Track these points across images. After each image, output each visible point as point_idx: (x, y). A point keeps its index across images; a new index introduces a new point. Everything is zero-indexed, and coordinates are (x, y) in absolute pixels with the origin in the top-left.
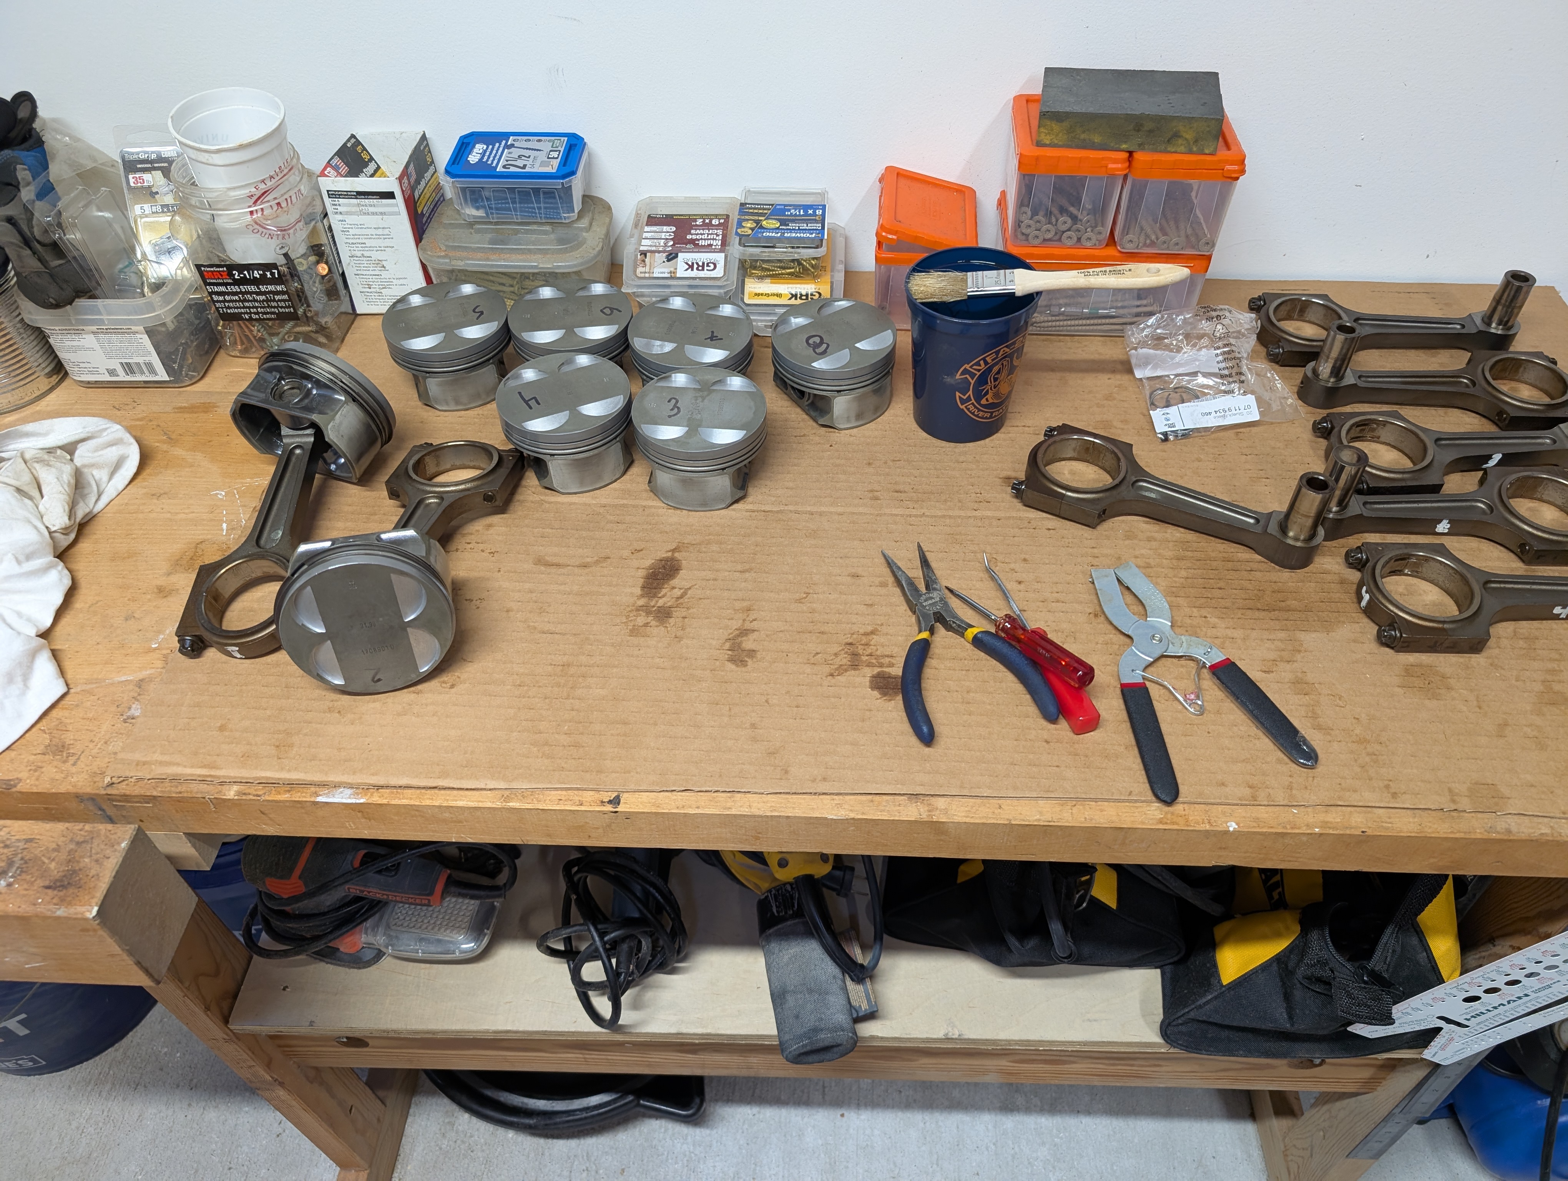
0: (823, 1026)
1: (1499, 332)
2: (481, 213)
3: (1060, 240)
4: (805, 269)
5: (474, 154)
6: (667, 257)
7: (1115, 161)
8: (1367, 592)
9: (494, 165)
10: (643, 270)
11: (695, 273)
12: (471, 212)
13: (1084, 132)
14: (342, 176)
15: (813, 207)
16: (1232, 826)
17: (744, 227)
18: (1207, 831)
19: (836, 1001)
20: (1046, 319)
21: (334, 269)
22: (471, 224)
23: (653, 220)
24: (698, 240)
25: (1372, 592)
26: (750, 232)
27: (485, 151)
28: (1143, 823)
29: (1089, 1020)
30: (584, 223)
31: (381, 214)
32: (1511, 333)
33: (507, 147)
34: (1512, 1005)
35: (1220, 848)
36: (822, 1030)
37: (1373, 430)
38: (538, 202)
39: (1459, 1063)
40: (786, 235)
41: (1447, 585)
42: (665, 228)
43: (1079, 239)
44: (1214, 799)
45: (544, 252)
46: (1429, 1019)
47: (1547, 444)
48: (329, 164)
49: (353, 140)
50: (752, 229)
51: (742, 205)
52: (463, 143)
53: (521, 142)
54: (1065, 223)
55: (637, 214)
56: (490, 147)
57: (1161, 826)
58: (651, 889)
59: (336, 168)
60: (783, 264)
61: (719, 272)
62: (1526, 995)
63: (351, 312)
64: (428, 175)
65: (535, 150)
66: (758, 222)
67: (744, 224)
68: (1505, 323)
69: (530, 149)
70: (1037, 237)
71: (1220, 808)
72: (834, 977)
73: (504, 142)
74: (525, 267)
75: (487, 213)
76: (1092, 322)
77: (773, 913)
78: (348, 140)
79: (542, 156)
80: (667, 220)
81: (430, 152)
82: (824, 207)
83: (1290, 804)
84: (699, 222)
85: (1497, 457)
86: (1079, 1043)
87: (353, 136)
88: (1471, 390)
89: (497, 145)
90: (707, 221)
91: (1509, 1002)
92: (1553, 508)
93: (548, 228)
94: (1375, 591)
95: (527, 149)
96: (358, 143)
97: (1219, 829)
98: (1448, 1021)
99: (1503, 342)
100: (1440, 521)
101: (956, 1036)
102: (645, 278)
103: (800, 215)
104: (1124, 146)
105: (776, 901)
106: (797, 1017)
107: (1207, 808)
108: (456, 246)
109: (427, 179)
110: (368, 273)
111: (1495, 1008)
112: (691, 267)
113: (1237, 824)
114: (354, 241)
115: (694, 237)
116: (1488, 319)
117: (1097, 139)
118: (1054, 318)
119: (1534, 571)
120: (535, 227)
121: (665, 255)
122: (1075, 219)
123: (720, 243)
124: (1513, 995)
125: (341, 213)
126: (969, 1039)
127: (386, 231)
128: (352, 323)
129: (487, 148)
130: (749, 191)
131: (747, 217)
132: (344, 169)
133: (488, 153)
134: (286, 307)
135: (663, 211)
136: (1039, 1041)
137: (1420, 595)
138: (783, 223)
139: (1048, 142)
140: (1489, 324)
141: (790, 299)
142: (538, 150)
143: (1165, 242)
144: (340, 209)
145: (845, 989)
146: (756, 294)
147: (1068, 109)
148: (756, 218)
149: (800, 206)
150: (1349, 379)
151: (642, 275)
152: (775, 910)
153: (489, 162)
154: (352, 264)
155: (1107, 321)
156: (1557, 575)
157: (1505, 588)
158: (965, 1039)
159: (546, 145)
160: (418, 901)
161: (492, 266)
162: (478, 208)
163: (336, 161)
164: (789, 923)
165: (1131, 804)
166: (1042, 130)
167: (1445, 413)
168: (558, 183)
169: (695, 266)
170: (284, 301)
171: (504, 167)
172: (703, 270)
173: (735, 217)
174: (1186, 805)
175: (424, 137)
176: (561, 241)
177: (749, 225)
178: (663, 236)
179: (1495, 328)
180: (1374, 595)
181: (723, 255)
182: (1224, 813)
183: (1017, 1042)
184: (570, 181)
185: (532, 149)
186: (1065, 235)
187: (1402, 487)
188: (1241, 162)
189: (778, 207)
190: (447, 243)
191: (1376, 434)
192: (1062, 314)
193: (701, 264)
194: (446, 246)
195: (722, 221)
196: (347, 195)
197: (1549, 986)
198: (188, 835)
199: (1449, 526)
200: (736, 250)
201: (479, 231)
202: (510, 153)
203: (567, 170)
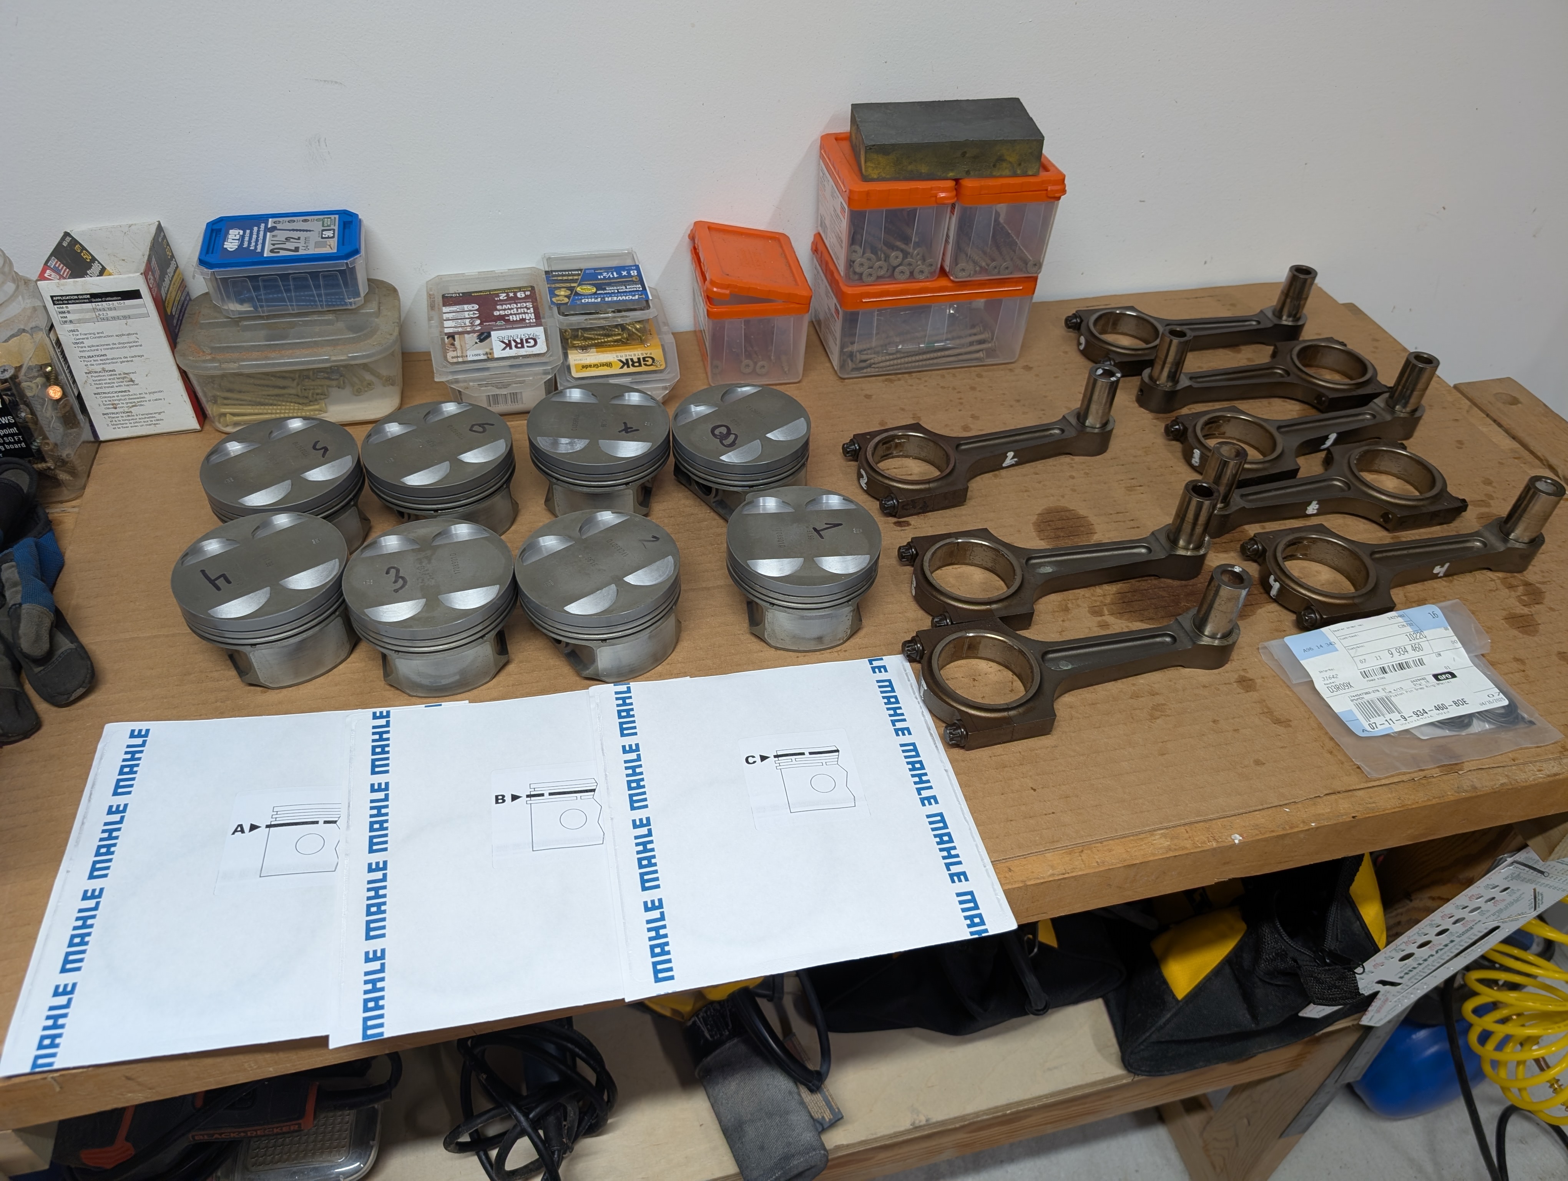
0: (793, 1151)
1: (1290, 324)
2: (246, 308)
3: (892, 276)
4: (631, 335)
5: (230, 240)
6: (479, 337)
7: (943, 190)
8: (1275, 581)
9: (259, 250)
10: (454, 354)
11: (514, 352)
12: (234, 307)
13: (910, 163)
14: (65, 278)
15: (628, 269)
16: (1237, 839)
17: (558, 296)
18: (1214, 849)
19: (798, 1119)
20: (884, 358)
21: (69, 390)
22: (236, 321)
23: (448, 300)
24: (508, 315)
25: (1281, 580)
26: (566, 300)
27: (243, 237)
28: (1153, 854)
29: (1049, 1069)
30: (372, 308)
31: (125, 317)
32: (1300, 323)
33: (267, 230)
34: (1440, 953)
35: (1225, 864)
36: (793, 1156)
37: (1219, 426)
38: (317, 287)
39: (1389, 1022)
40: (607, 299)
41: (1336, 563)
42: (466, 307)
43: (912, 273)
44: (1213, 814)
45: (334, 343)
46: (1369, 986)
47: (1368, 419)
48: (46, 266)
49: (68, 239)
50: (568, 297)
51: (547, 272)
52: (212, 230)
53: (284, 223)
54: (897, 257)
55: (430, 296)
56: (248, 232)
57: (1171, 854)
58: (569, 1045)
59: (56, 270)
60: (606, 331)
61: (541, 348)
62: (1452, 941)
63: (93, 439)
64: (170, 271)
65: (304, 231)
66: (571, 289)
67: (557, 292)
68: (1296, 315)
69: (297, 230)
70: (871, 275)
71: (1219, 822)
72: (790, 1093)
73: (262, 226)
74: (314, 362)
75: (255, 307)
76: (928, 356)
77: (707, 1039)
78: (63, 239)
79: (314, 237)
80: (466, 298)
81: (168, 244)
82: (637, 268)
83: (1281, 803)
84: (503, 296)
85: (1333, 437)
86: (1046, 1096)
87: (67, 234)
88: (1287, 379)
89: (256, 229)
90: (511, 295)
91: (1437, 952)
92: (1390, 477)
93: (330, 317)
94: (1284, 578)
95: (293, 230)
96: (74, 242)
97: (1225, 844)
98: (1384, 983)
99: (1294, 332)
100: (1309, 503)
101: (923, 1122)
102: (458, 363)
103: (614, 278)
104: (951, 174)
105: (706, 1025)
106: (762, 1148)
107: (1207, 825)
108: (224, 347)
109: (171, 275)
110: (111, 390)
111: (1425, 960)
112: (509, 345)
113: (1241, 835)
114: (91, 354)
115: (502, 313)
116: (1278, 313)
117: (924, 169)
118: (891, 357)
119: (1398, 537)
120: (316, 317)
121: (476, 335)
122: (906, 254)
123: (533, 316)
124: (1440, 944)
125: (71, 321)
126: (937, 1122)
127: (132, 338)
128: (97, 452)
129: (244, 233)
130: (550, 258)
131: (557, 285)
132: (66, 271)
133: (247, 239)
134: (15, 442)
135: (456, 289)
136: (1007, 1105)
137: (1315, 576)
138: (599, 287)
139: (875, 177)
140: (1280, 317)
141: (622, 367)
142: (307, 231)
143: (995, 268)
144: (70, 317)
145: (802, 1103)
146: (583, 367)
147: (893, 141)
148: (568, 285)
149: (611, 268)
150: (1184, 382)
151: (455, 360)
152: (708, 1036)
153: (252, 248)
154: (90, 381)
155: (943, 353)
156: (1418, 538)
157: (1387, 557)
158: (934, 1123)
159: (315, 225)
160: (284, 1129)
161: (273, 365)
162: (242, 302)
163: (53, 262)
164: (727, 1045)
165: (1135, 838)
166: (869, 164)
167: (1269, 403)
168: (342, 264)
169: (513, 344)
170: (13, 435)
171: (272, 251)
172: (523, 347)
173: (543, 288)
174: (1186, 827)
175: (160, 228)
176: (351, 329)
177: (563, 292)
178: (466, 315)
179: (1286, 320)
180: (1284, 582)
181: (541, 329)
182: (1224, 827)
183: (985, 1112)
184: (353, 262)
185: (300, 230)
186: (897, 270)
187: (1266, 476)
188: (1061, 181)
189: (587, 272)
190: (213, 345)
191: (1222, 429)
192: (898, 351)
193: (519, 341)
194: (213, 348)
195: (528, 293)
196: (78, 299)
197: (1471, 928)
198: (18, 1131)
199: (1317, 506)
200: (555, 320)
201: (247, 328)
202: (273, 236)
203: (348, 249)
